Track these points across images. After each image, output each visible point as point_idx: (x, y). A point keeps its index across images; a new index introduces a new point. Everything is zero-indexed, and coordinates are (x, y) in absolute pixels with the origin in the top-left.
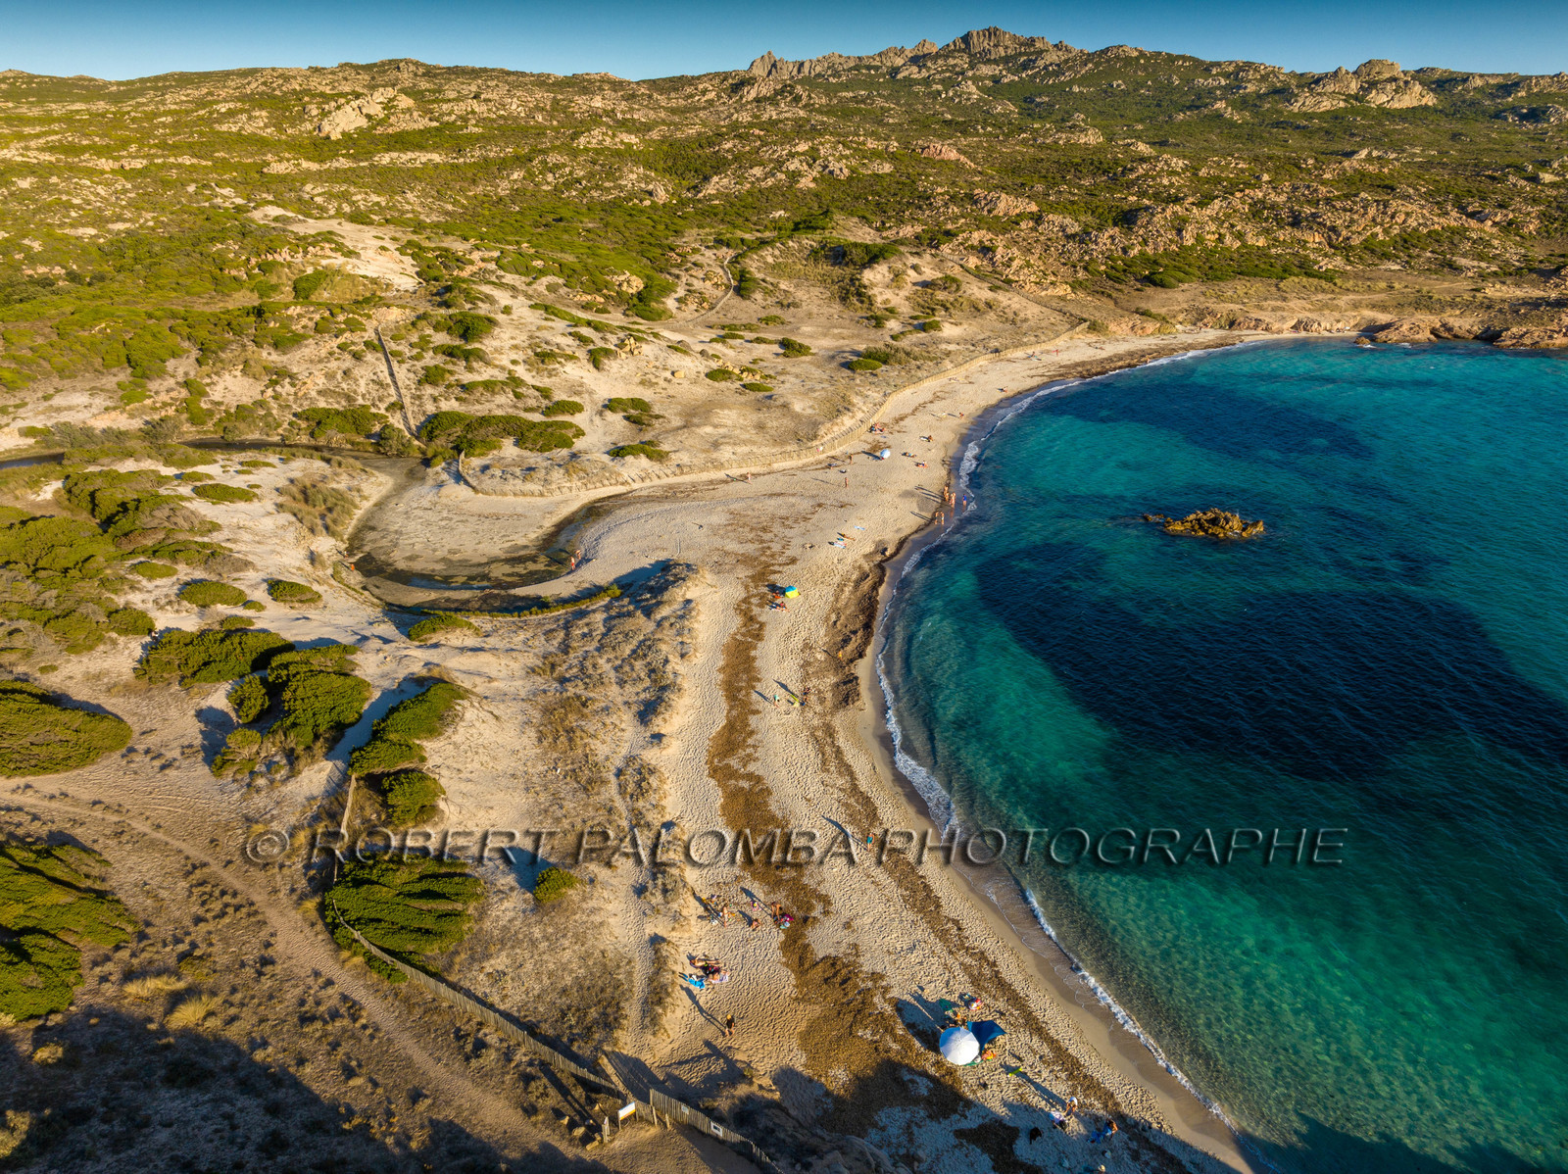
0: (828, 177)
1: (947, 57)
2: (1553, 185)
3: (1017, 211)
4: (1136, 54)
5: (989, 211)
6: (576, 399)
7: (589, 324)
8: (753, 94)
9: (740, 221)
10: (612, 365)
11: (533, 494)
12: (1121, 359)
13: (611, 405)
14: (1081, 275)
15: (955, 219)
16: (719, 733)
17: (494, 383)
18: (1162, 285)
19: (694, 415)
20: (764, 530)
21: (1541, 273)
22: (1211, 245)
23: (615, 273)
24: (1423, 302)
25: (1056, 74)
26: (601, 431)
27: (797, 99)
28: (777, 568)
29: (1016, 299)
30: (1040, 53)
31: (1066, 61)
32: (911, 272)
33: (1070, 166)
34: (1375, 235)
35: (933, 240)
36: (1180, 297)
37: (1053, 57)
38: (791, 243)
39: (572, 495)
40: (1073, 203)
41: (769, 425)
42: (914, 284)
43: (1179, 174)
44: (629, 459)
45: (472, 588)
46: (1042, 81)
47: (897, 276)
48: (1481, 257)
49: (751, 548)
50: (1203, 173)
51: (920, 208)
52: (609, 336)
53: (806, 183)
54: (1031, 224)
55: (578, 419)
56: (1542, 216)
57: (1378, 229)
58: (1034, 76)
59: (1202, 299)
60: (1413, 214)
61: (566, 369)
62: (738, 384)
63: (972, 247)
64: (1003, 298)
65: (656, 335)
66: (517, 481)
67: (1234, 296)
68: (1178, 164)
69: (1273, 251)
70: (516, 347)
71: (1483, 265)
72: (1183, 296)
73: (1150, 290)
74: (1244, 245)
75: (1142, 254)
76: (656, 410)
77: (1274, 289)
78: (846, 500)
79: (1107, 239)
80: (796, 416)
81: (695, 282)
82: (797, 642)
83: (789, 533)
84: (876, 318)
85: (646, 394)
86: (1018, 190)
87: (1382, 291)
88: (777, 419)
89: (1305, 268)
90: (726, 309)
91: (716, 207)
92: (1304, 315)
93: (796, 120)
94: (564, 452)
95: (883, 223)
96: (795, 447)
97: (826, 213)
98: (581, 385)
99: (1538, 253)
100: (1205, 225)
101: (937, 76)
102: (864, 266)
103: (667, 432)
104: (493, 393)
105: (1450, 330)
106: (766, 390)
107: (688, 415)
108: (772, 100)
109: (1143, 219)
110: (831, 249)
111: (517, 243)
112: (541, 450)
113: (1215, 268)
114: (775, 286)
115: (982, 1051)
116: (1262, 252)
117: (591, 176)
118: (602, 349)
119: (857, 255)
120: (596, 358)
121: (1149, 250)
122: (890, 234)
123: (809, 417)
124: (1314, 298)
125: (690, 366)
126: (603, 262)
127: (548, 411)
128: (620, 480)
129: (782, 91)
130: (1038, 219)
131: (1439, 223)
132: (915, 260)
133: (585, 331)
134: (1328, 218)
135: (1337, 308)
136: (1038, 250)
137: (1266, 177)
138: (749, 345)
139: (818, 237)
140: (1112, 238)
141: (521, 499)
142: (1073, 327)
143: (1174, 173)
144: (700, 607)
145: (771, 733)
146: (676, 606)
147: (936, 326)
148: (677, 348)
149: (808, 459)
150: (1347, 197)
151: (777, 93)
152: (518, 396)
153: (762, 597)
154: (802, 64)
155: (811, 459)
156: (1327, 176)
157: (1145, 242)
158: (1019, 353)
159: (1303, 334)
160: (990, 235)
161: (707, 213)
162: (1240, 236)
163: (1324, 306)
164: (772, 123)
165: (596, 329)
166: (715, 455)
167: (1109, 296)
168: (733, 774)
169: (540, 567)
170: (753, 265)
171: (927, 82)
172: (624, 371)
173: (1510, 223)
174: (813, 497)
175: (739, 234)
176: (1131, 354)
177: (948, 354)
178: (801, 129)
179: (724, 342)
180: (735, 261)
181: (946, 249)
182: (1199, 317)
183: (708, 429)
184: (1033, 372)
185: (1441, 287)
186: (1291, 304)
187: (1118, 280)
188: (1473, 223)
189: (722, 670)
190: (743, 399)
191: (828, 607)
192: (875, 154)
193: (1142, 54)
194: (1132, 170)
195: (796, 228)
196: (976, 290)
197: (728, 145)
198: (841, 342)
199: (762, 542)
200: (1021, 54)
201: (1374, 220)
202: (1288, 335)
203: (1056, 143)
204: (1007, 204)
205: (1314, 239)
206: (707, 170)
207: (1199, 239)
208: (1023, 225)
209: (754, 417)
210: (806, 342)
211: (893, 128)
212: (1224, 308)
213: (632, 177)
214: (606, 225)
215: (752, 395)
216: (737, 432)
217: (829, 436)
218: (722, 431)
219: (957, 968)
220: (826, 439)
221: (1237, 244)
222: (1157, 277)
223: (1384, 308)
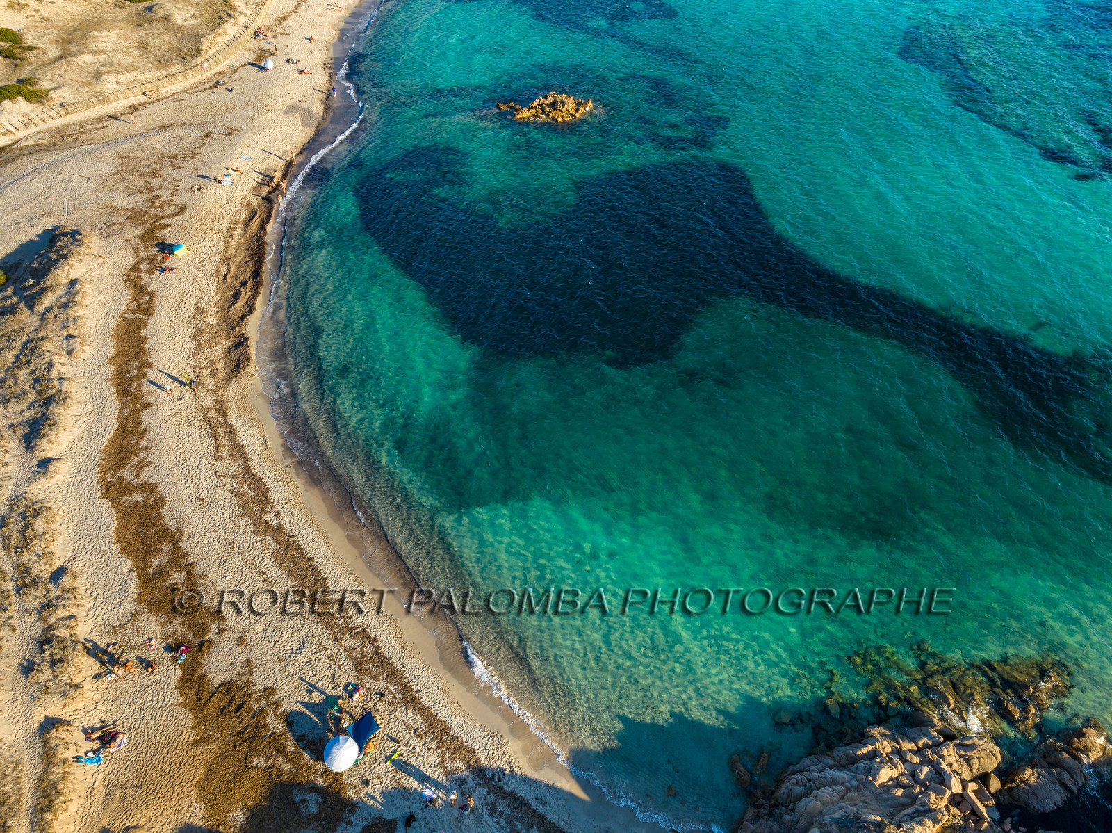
16: (111, 441)
19: (70, 41)
20: (153, 174)
28: (166, 221)
41: (151, 44)
49: (139, 200)
76: (29, 39)
78: (232, 125)
80: (178, 30)
82: (188, 309)
83: (178, 174)
85: (16, 24)
88: (159, 35)
96: (180, 67)
103: (43, 66)
115: (361, 751)
123: (191, 29)
144: (86, 288)
145: (164, 428)
146: (60, 291)
149: (195, 78)
153: (152, 259)
155: (198, 79)
166: (97, 89)
168: (127, 488)
174: (202, 125)
183: (87, 58)
189: (112, 360)
191: (218, 259)
199: (151, 190)
209: (136, 36)
215: (132, 8)
216: (118, 56)
217: (214, 49)
218: (102, 57)
219: (342, 657)
220: (210, 53)
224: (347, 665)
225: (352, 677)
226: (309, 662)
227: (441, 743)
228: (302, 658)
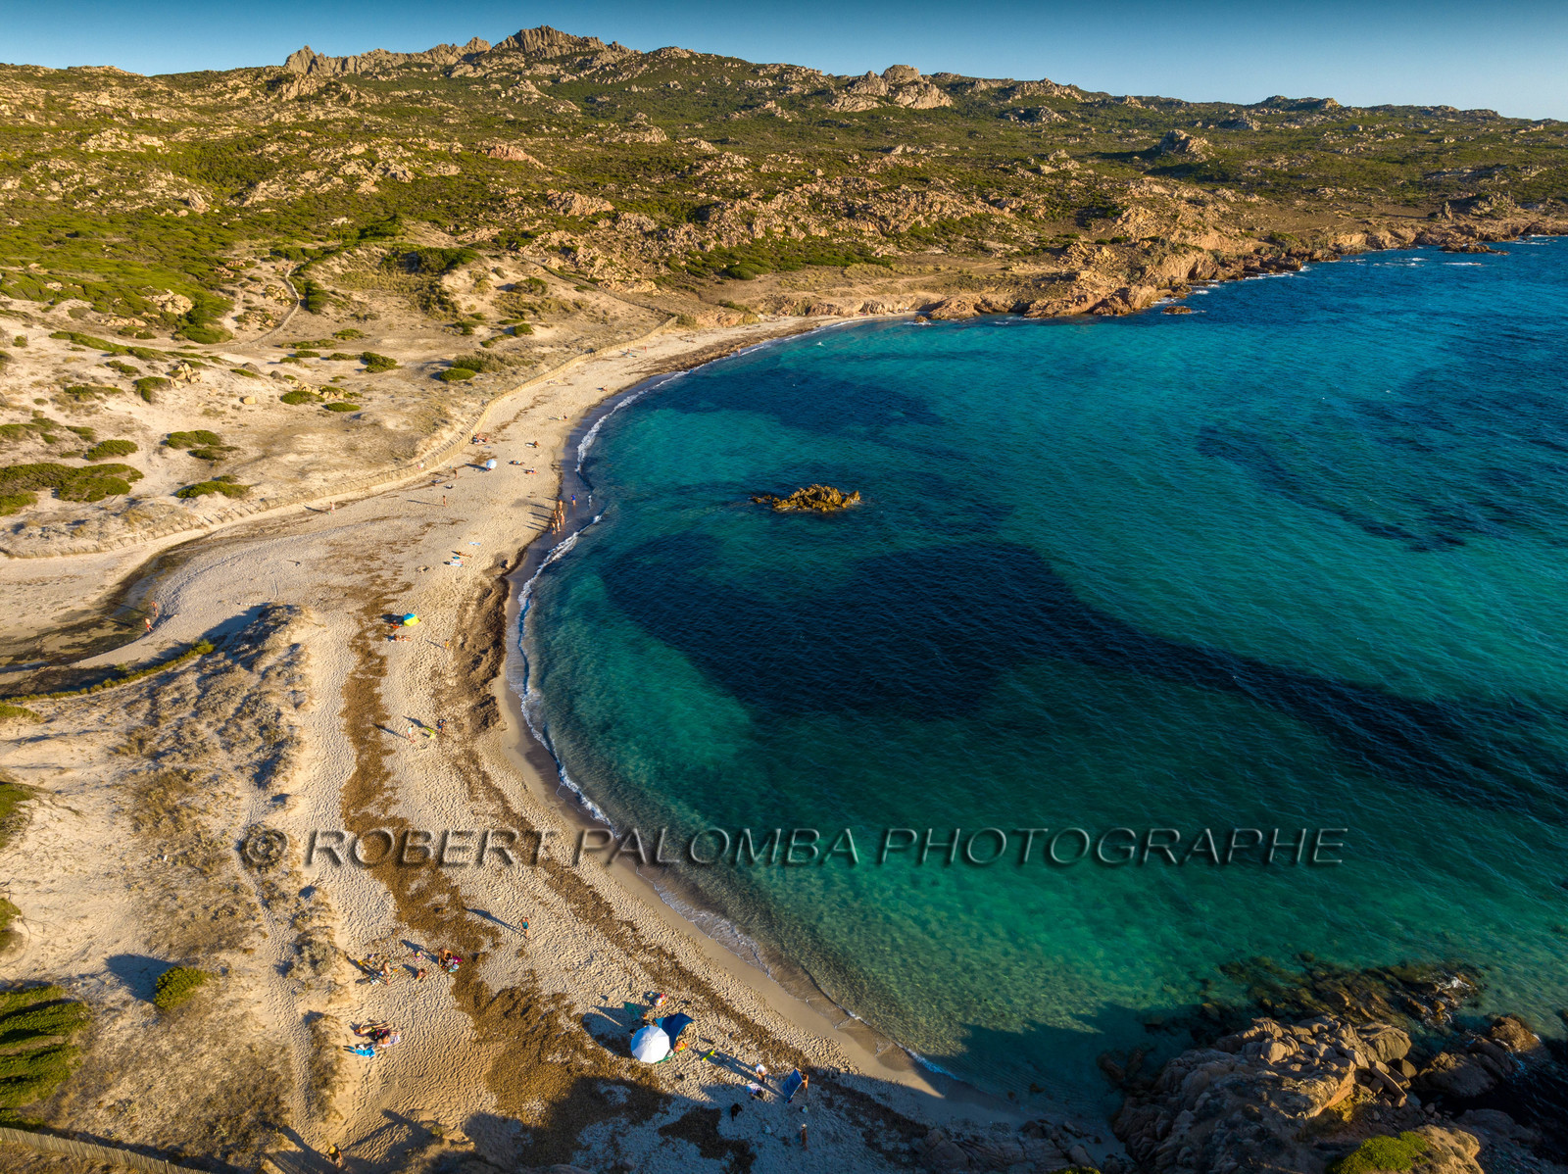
0: (389, 180)
1: (501, 56)
2: (1051, 175)
3: (593, 210)
4: (687, 56)
5: (565, 212)
6: (127, 438)
7: (130, 351)
8: (293, 93)
9: (297, 230)
10: (166, 396)
11: (86, 551)
12: (712, 351)
13: (172, 441)
14: (663, 271)
15: (531, 220)
16: (351, 781)
17: (16, 428)
18: (740, 277)
19: (273, 444)
20: (371, 558)
21: (1052, 251)
22: (779, 237)
23: (155, 293)
24: (965, 282)
25: (616, 73)
26: (162, 471)
27: (345, 98)
28: (391, 597)
29: (604, 298)
30: (595, 53)
31: (622, 61)
32: (493, 276)
33: (638, 165)
34: (918, 223)
35: (511, 242)
36: (759, 288)
37: (608, 57)
38: (359, 252)
39: (138, 547)
40: (646, 201)
41: (361, 446)
42: (498, 288)
43: (741, 171)
44: (203, 498)
45: (21, 669)
46: (601, 80)
47: (479, 281)
48: (1005, 240)
49: (358, 580)
50: (764, 168)
51: (494, 210)
52: (157, 363)
53: (367, 187)
54: (609, 223)
55: (132, 460)
56: (1047, 202)
57: (920, 218)
58: (592, 76)
59: (778, 288)
60: (947, 203)
61: (108, 405)
62: (319, 406)
63: (553, 248)
64: (589, 297)
65: (215, 359)
66: (63, 538)
67: (807, 285)
68: (740, 161)
69: (835, 240)
70: (39, 384)
71: (1008, 246)
72: (759, 287)
73: (730, 283)
74: (809, 236)
75: (718, 248)
76: (228, 442)
77: (840, 276)
78: (456, 516)
79: (683, 235)
80: (390, 434)
81: (254, 298)
82: (424, 671)
83: (399, 558)
84: (463, 325)
85: (213, 426)
86: (591, 190)
87: (931, 273)
88: (368, 439)
89: (865, 256)
90: (295, 326)
91: (267, 215)
92: (869, 299)
93: (347, 121)
94: (120, 499)
95: (457, 227)
96: (394, 467)
97: (393, 218)
98: (131, 421)
99: (1048, 234)
100: (773, 218)
101: (494, 75)
102: (442, 272)
103: (243, 464)
104: (16, 439)
105: (989, 305)
106: (356, 408)
107: (266, 444)
108: (317, 98)
109: (715, 215)
110: (404, 256)
111: (23, 263)
112: (90, 499)
113: (788, 259)
114: (348, 298)
115: (673, 1044)
116: (825, 243)
117: (108, 184)
118: (151, 379)
119: (433, 260)
120: (145, 390)
121: (724, 244)
122: (466, 238)
123: (404, 434)
124: (875, 282)
125: (261, 390)
126: (138, 281)
127: (91, 455)
128: (195, 523)
129: (326, 90)
130: (614, 218)
131: (968, 211)
132: (496, 264)
133: (127, 360)
134: (878, 208)
136: (618, 248)
137: (820, 172)
138: (326, 363)
139: (389, 244)
140: (688, 234)
141: (71, 558)
142: (662, 323)
143: (736, 170)
144: (309, 650)
145: (409, 770)
146: (281, 653)
147: (526, 330)
148: (241, 372)
149: (408, 478)
150: (891, 189)
151: (321, 91)
152: (49, 440)
153: (378, 629)
154: (345, 61)
155: (413, 478)
156: (872, 170)
157: (720, 237)
158: (614, 352)
159: (871, 316)
160: (569, 236)
161: (257, 223)
162: (804, 228)
163: (885, 290)
164: (320, 124)
165: (140, 356)
166: (303, 484)
167: (693, 290)
168: (374, 822)
169: (108, 631)
170: (319, 276)
171: (484, 81)
172: (182, 402)
173: (1024, 209)
174: (420, 517)
175: (299, 244)
176: (721, 345)
177: (543, 357)
178: (354, 131)
179: (297, 362)
180: (298, 273)
181: (526, 251)
182: (778, 306)
183: (292, 457)
184: (630, 369)
185: (977, 267)
186: (857, 289)
187: (698, 275)
188: (995, 210)
189: (344, 713)
190: (327, 421)
191: (452, 630)
192: (438, 156)
193: (693, 56)
194: (698, 167)
195: (363, 235)
196: (562, 291)
197: (273, 148)
198: (429, 353)
199: (370, 571)
200: (576, 54)
201: (916, 209)
202: (858, 318)
203: (622, 142)
204: (582, 204)
205: (869, 228)
206: (252, 176)
207: (768, 232)
208: (601, 224)
209: (343, 439)
210: (390, 355)
211: (455, 129)
212: (799, 296)
213: (161, 184)
214: (136, 239)
215: (336, 416)
216: (325, 457)
217: (429, 452)
218: (308, 457)
219: (637, 969)
220: (425, 455)
221: (803, 236)
222: (735, 270)
223: (934, 289)
224: (644, 977)
225: (653, 988)
226: (601, 973)
227: (761, 1046)
228: (592, 969)
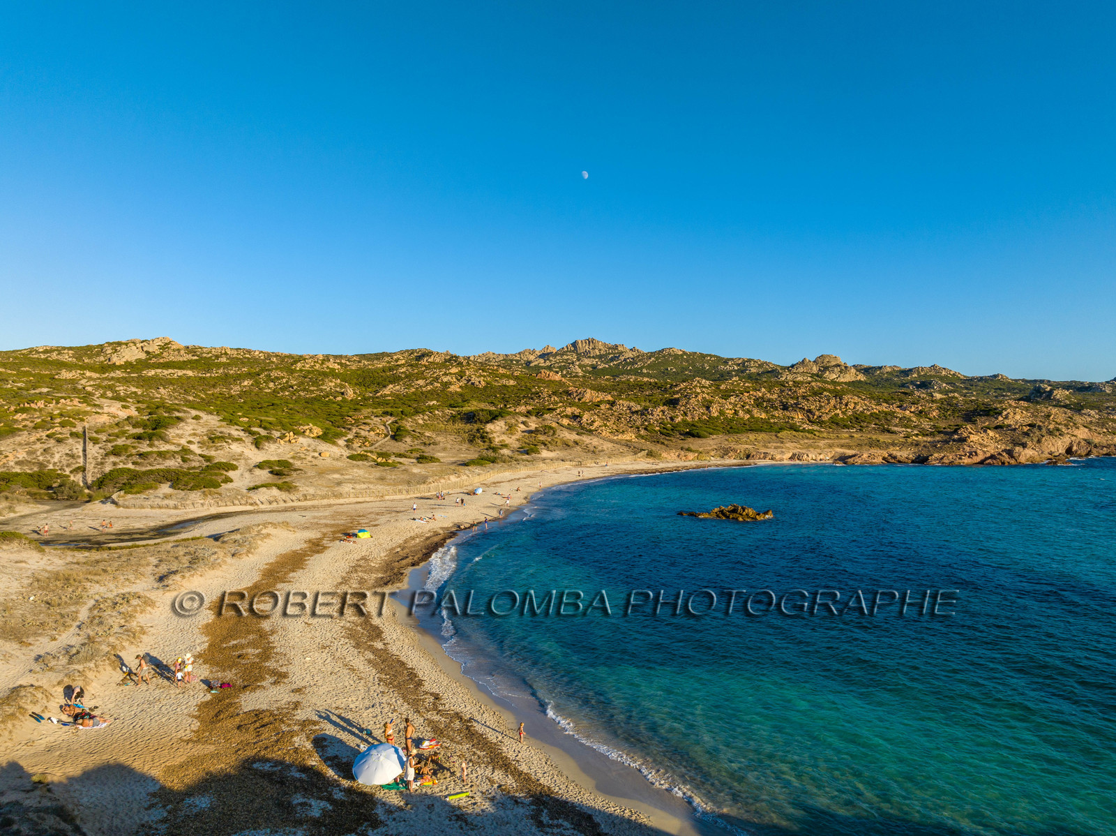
3: (598, 399)
4: (681, 353)
5: (579, 399)
6: (235, 463)
10: (271, 447)
13: (261, 465)
14: (642, 432)
15: (555, 403)
17: (168, 453)
18: (699, 436)
21: (946, 433)
22: (730, 416)
23: (301, 425)
24: (874, 444)
25: (633, 363)
29: (596, 439)
30: (621, 353)
31: (638, 357)
32: (522, 426)
34: (837, 415)
35: (539, 412)
36: (711, 442)
38: (437, 412)
40: (637, 398)
42: (523, 432)
43: (707, 388)
46: (623, 367)
47: (511, 429)
48: (906, 427)
50: (723, 387)
51: (532, 399)
52: (274, 432)
54: (608, 406)
55: (232, 473)
56: (939, 408)
57: (838, 411)
58: (618, 365)
59: (726, 443)
60: (859, 404)
61: (231, 446)
63: (567, 415)
64: (586, 439)
67: (746, 443)
69: (772, 421)
71: (909, 430)
72: (712, 442)
73: (691, 440)
74: (752, 417)
75: (684, 420)
77: (774, 437)
79: (660, 413)
81: (362, 432)
84: (491, 449)
86: (599, 389)
87: (846, 438)
89: (793, 428)
91: (387, 400)
92: (796, 451)
95: (505, 405)
97: (465, 401)
98: (241, 455)
99: (942, 425)
100: (725, 405)
101: (556, 365)
102: (488, 422)
104: (165, 458)
105: (894, 458)
109: (683, 402)
110: (465, 414)
113: (732, 427)
114: (422, 434)
116: (764, 421)
118: (265, 438)
119: (483, 416)
120: (259, 442)
121: (689, 419)
124: (802, 442)
125: (335, 451)
130: (612, 404)
131: (876, 409)
132: (525, 420)
134: (806, 405)
135: (818, 447)
136: (613, 419)
139: (457, 410)
140: (663, 412)
142: (635, 453)
147: (536, 452)
157: (685, 414)
159: (797, 462)
160: (579, 411)
162: (749, 412)
163: (809, 446)
167: (663, 443)
172: (280, 451)
173: (921, 412)
176: (677, 468)
180: (395, 422)
181: (547, 416)
182: (725, 453)
185: (885, 438)
186: (787, 445)
187: (668, 435)
188: (898, 411)
193: (685, 353)
194: (676, 386)
196: (567, 435)
200: (609, 354)
201: (835, 407)
202: (788, 462)
204: (591, 396)
205: (798, 416)
207: (721, 413)
208: (602, 407)
212: (742, 448)
221: (747, 416)
222: (695, 432)
223: (849, 447)
